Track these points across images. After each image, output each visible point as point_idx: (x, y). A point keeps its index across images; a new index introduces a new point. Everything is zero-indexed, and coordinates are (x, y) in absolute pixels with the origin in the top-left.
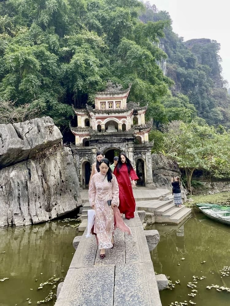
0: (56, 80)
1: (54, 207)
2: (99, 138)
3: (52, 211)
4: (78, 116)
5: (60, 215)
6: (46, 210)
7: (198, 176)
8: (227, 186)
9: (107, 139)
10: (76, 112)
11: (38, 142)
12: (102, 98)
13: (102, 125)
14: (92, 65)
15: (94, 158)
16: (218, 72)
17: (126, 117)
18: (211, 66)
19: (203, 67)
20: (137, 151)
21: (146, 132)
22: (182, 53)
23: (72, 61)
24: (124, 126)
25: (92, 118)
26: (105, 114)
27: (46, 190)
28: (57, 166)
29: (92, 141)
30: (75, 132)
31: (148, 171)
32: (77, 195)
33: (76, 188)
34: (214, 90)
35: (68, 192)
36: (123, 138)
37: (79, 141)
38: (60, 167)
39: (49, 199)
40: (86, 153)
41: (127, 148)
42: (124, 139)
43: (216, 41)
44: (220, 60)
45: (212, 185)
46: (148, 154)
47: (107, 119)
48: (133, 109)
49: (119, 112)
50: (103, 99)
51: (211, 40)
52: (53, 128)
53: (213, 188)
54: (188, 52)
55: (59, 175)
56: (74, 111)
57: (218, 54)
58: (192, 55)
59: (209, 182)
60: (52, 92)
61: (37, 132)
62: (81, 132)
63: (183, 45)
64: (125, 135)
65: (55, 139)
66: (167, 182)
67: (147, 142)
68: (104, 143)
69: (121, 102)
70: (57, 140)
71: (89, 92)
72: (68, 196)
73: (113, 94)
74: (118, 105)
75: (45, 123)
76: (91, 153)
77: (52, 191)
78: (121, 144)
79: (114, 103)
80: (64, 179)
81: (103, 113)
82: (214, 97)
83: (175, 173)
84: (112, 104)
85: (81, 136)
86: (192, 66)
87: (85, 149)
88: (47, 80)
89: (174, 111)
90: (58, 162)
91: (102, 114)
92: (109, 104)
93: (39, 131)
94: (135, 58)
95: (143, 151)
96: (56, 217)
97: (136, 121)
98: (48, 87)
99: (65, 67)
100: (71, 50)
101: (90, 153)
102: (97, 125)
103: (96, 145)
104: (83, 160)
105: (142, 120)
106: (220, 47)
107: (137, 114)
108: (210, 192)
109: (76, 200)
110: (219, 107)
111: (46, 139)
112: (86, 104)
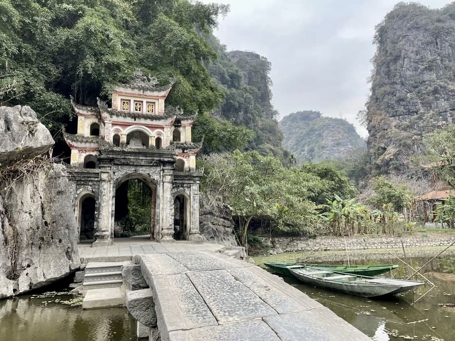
0: (44, 52)
1: (24, 271)
2: (115, 156)
3: (19, 279)
4: (79, 117)
5: (36, 285)
6: (7, 277)
7: (255, 229)
8: (292, 243)
9: (128, 159)
10: (76, 109)
11: (6, 146)
12: (126, 93)
13: (122, 135)
14: (112, 39)
15: (104, 189)
16: (267, 99)
17: (163, 128)
18: (259, 89)
19: (250, 89)
20: (177, 181)
21: (193, 154)
22: (225, 65)
23: (80, 24)
24: (158, 141)
25: (105, 122)
26: (129, 118)
27: (9, 238)
28: (38, 196)
29: (103, 159)
30: (72, 142)
31: (192, 213)
32: (73, 248)
33: (72, 237)
34: (262, 121)
35: (55, 243)
36: (156, 159)
37: (77, 158)
38: (42, 197)
39: (15, 256)
40: (89, 179)
41: (162, 177)
42: (158, 162)
43: (266, 58)
44: (270, 83)
45: (272, 242)
46: (195, 187)
47: (131, 127)
48: (175, 117)
49: (152, 118)
50: (126, 95)
51: (261, 56)
52: (36, 126)
53: (274, 247)
54: (232, 66)
55: (39, 212)
56: (74, 107)
57: (269, 75)
58: (237, 71)
59: (269, 237)
60: (36, 70)
61: (4, 130)
62: (83, 144)
63: (226, 57)
64: (161, 155)
65: (39, 146)
66: (217, 234)
67: (193, 169)
68: (123, 164)
69: (156, 104)
70: (42, 148)
71: (103, 79)
72: (55, 251)
73: (144, 89)
74: (150, 108)
75: (21, 115)
76: (98, 181)
77: (25, 239)
78: (153, 169)
79: (145, 103)
80: (48, 219)
81: (126, 117)
82: (262, 130)
83: (226, 221)
84: (140, 105)
85: (81, 150)
86: (237, 84)
87: (87, 173)
88: (27, 49)
89: (230, 130)
90: (39, 189)
91: (124, 117)
92: (136, 104)
93: (9, 129)
94: (179, 44)
95: (187, 182)
96: (27, 289)
97: (176, 136)
98: (29, 60)
99: (63, 33)
100: (77, 11)
101: (96, 179)
102: (113, 134)
103: (109, 167)
104: (83, 191)
105: (186, 135)
106: (271, 67)
107: (180, 126)
108: (271, 251)
109: (70, 258)
110: (267, 143)
111: (22, 142)
112: (97, 98)
